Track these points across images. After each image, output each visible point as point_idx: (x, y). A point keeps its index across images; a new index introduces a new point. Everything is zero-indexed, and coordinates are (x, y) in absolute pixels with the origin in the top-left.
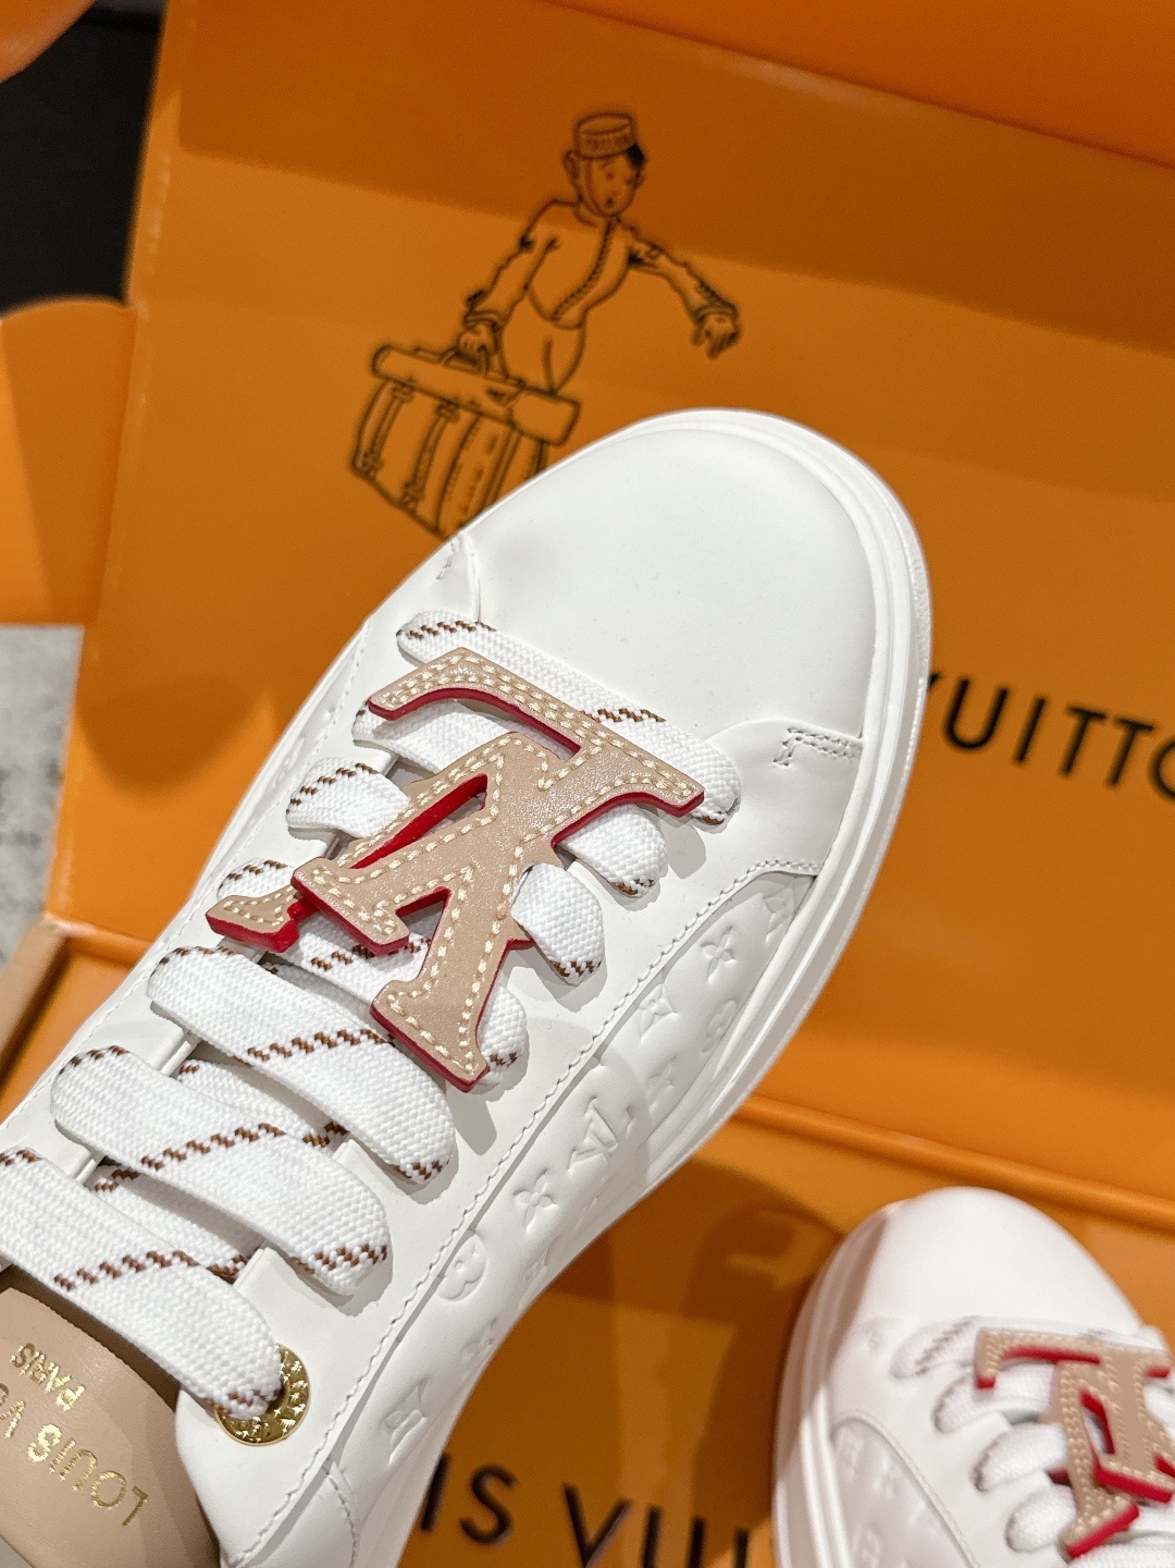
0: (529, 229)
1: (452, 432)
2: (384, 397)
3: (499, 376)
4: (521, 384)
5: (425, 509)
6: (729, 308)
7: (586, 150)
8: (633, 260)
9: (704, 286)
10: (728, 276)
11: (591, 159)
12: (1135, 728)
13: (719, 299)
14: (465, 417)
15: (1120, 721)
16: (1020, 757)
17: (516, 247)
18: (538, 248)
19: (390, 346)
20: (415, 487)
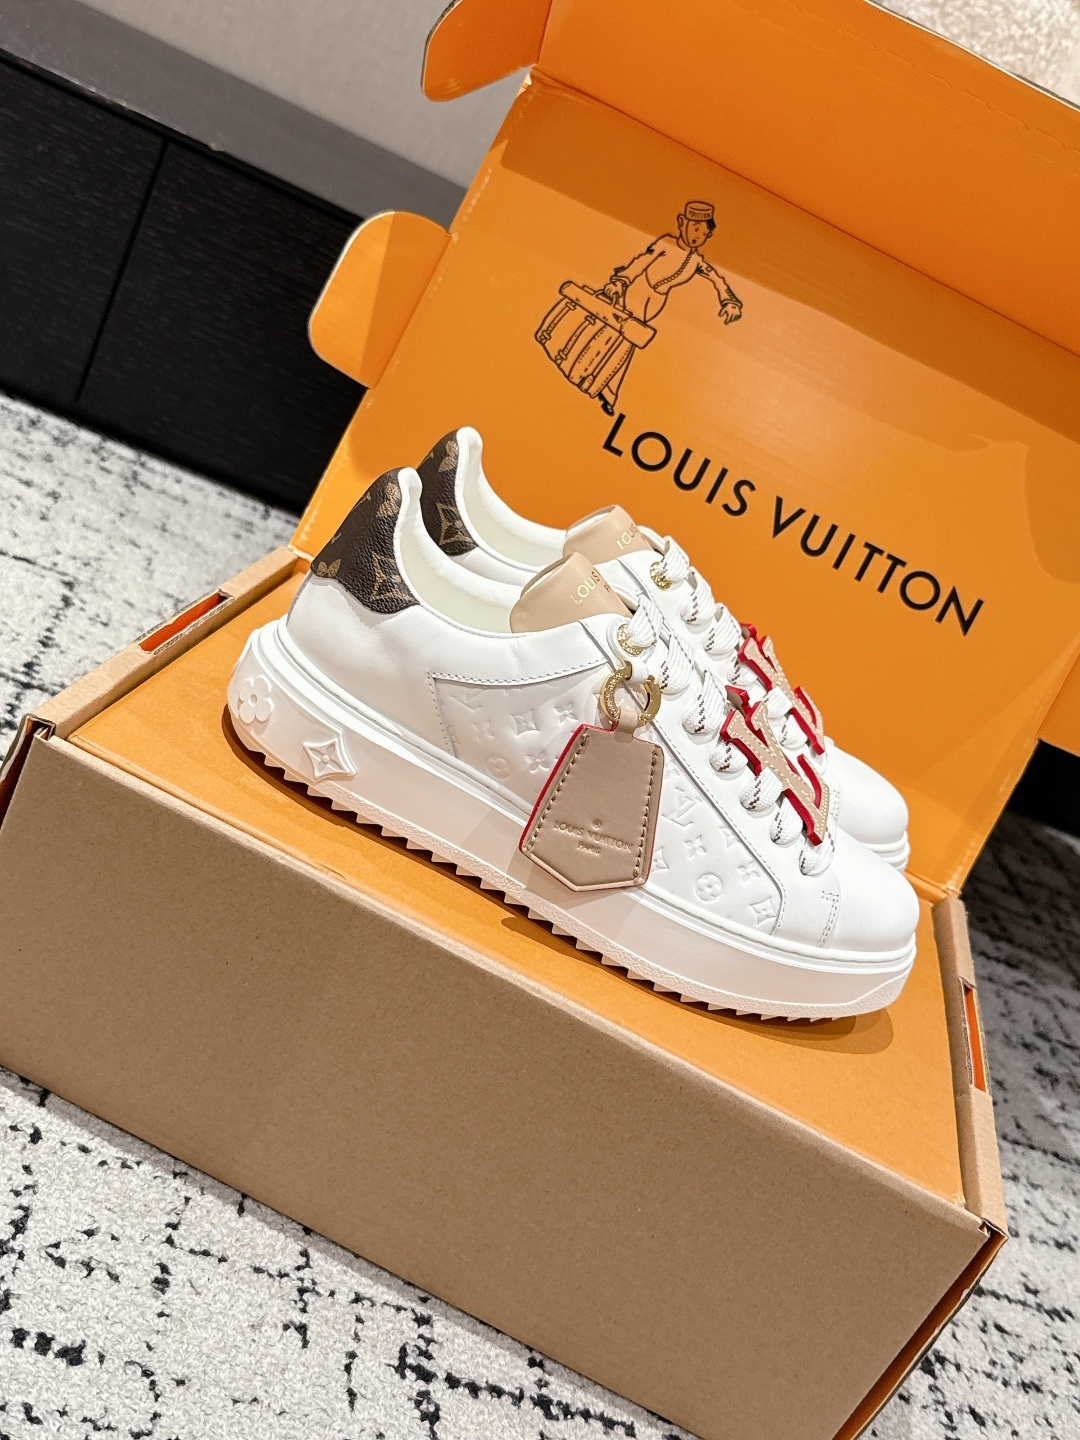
0: (653, 244)
1: (591, 330)
2: (562, 304)
3: (621, 309)
4: (631, 315)
5: (565, 366)
6: (739, 304)
7: (689, 216)
8: (699, 270)
9: (729, 290)
10: (742, 285)
11: (690, 220)
12: (896, 562)
13: (735, 297)
14: (599, 324)
15: (890, 557)
16: (837, 565)
17: (644, 250)
18: (655, 254)
19: (571, 282)
20: (563, 353)
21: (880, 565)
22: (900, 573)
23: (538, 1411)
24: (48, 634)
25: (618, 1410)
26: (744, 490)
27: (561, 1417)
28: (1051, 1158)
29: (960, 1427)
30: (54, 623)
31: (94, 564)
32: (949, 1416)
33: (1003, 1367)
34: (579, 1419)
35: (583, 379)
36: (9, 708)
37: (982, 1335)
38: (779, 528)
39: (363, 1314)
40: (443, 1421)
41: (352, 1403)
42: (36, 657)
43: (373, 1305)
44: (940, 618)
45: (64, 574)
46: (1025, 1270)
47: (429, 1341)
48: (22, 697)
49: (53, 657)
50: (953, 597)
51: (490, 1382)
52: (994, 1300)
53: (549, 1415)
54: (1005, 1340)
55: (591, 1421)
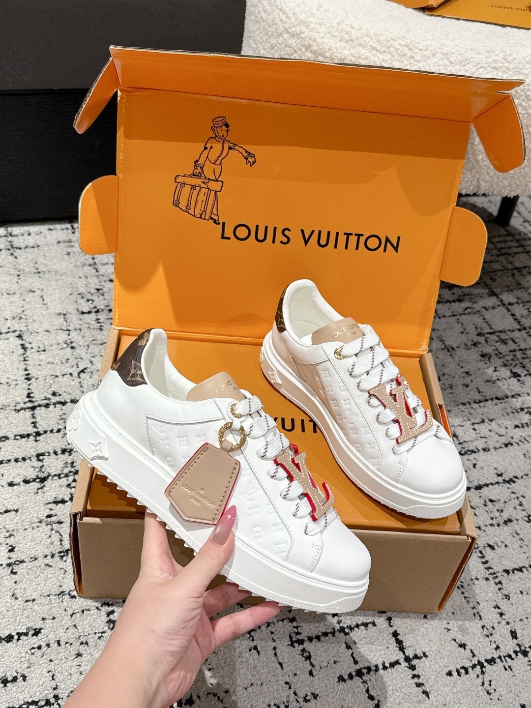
0: (206, 145)
1: (195, 193)
2: (179, 187)
3: (204, 178)
4: (209, 179)
5: (191, 211)
6: (253, 156)
7: (216, 126)
8: (230, 148)
9: (246, 152)
10: (251, 149)
12: (359, 236)
13: (250, 154)
14: (198, 189)
15: (356, 235)
16: (336, 247)
17: (203, 149)
18: (209, 148)
19: (178, 176)
20: (188, 207)
21: (353, 239)
22: (362, 239)
23: (342, 634)
24: (26, 372)
25: (367, 618)
26: (286, 232)
27: (350, 632)
28: (495, 401)
29: (486, 555)
30: (25, 364)
31: (23, 316)
32: (481, 552)
33: (496, 518)
34: (356, 629)
35: (201, 214)
36: (33, 425)
37: (485, 508)
38: (306, 242)
39: (273, 630)
40: (313, 657)
41: (282, 668)
42: (29, 389)
43: (274, 624)
44: (385, 251)
45: (15, 331)
46: (495, 465)
47: (297, 627)
48: (35, 415)
49: (35, 384)
50: (387, 240)
51: (323, 631)
52: (487, 488)
53: (346, 634)
54: (494, 505)
55: (360, 627)
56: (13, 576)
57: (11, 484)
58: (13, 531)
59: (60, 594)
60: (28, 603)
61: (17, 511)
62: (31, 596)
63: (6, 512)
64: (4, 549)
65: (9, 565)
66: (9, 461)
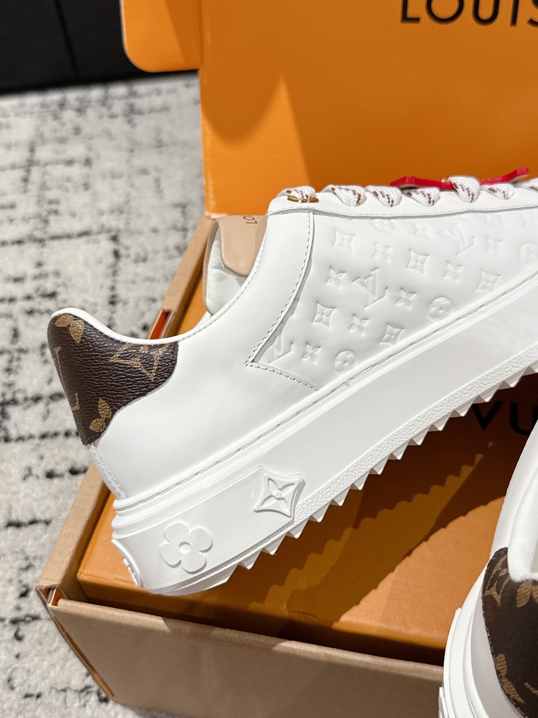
45: (109, 231)
49: (120, 312)
56: (17, 643)
57: (50, 475)
58: (35, 558)
59: (82, 691)
60: (28, 700)
61: (47, 523)
62: (36, 686)
63: (33, 522)
64: (13, 591)
65: (15, 622)
66: (56, 434)
